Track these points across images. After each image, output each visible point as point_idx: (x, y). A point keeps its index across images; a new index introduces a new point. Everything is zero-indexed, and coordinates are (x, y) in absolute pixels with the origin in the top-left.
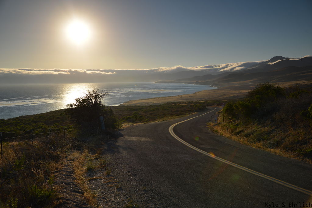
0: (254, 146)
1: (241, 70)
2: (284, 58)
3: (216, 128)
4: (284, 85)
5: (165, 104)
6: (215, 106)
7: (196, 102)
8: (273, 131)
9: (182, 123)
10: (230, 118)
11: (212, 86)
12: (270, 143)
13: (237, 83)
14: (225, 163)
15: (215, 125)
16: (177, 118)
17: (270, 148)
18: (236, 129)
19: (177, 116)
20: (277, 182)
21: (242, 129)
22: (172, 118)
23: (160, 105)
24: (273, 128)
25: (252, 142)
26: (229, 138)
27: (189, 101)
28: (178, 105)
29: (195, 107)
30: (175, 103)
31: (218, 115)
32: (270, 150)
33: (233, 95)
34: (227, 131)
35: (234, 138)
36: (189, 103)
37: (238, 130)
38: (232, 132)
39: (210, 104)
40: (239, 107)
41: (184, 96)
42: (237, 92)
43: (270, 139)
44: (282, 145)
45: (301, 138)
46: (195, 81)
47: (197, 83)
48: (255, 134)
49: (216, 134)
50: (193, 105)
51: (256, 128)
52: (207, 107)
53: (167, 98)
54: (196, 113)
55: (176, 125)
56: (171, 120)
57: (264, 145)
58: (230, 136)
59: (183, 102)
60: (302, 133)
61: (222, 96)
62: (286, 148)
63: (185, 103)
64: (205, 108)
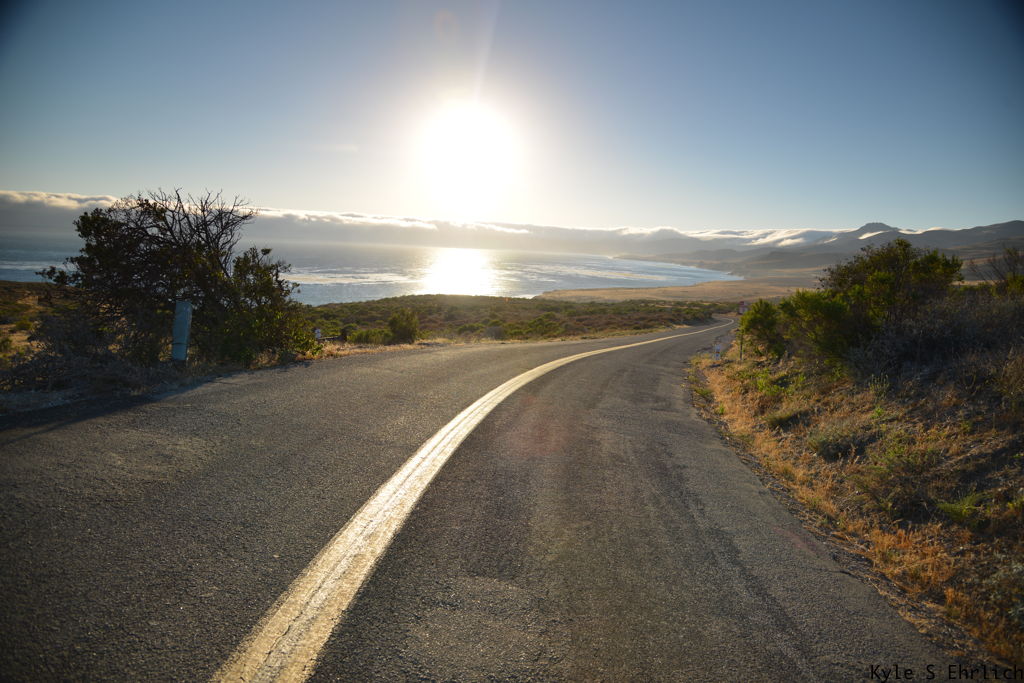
1: (797, 245)
2: (887, 228)
5: (625, 303)
7: (694, 304)
11: (732, 274)
13: (787, 273)
27: (680, 300)
28: (652, 306)
36: (679, 303)
39: (722, 311)
41: (670, 289)
42: (784, 290)
46: (698, 261)
47: (701, 265)
53: (634, 290)
59: (665, 302)
61: (750, 296)
63: (669, 303)
64: (710, 318)
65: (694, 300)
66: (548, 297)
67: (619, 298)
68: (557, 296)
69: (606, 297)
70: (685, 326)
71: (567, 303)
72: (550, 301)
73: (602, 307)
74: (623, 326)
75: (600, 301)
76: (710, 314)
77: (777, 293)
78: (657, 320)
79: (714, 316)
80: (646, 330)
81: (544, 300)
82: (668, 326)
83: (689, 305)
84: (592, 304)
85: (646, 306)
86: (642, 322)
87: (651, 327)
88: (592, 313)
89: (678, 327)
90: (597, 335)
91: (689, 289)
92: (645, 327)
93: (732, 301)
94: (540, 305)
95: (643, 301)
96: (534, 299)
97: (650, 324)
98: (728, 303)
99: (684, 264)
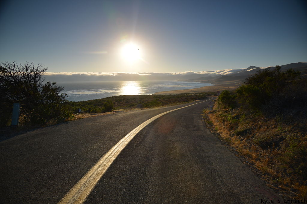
1: (230, 74)
2: (256, 67)
6: (213, 96)
11: (211, 84)
13: (228, 82)
27: (196, 92)
28: (189, 95)
29: (199, 96)
39: (209, 95)
41: (193, 89)
42: (227, 88)
47: (202, 82)
59: (192, 93)
61: (217, 90)
65: (201, 92)
66: (157, 94)
67: (178, 93)
68: (159, 93)
69: (174, 93)
70: (199, 100)
71: (162, 95)
72: (157, 95)
73: (173, 96)
74: (180, 101)
75: (173, 94)
76: (206, 96)
78: (190, 99)
79: (207, 97)
80: (187, 102)
81: (155, 95)
82: (194, 101)
84: (170, 95)
85: (186, 95)
86: (186, 100)
87: (189, 101)
88: (170, 98)
89: (197, 101)
90: (172, 105)
91: (199, 89)
92: (187, 101)
94: (154, 96)
95: (185, 93)
96: (153, 95)
97: (188, 100)
98: (211, 93)
99: (196, 82)
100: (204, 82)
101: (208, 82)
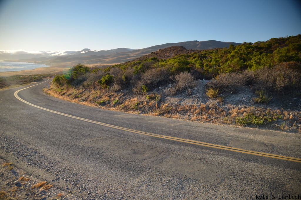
0: (73, 101)
1: (65, 55)
2: (90, 50)
3: (49, 92)
4: (90, 66)
5: (11, 77)
6: (48, 78)
7: (35, 75)
8: (83, 92)
9: (25, 89)
10: (58, 85)
11: (46, 65)
12: (82, 99)
13: (62, 64)
14: (54, 113)
15: (48, 90)
16: (21, 86)
17: (82, 102)
18: (62, 92)
19: (21, 85)
20: (84, 120)
21: (66, 92)
22: (17, 86)
23: (7, 77)
24: (83, 90)
25: (71, 99)
26: (58, 97)
27: (29, 74)
28: (22, 77)
29: (35, 79)
30: (19, 76)
31: (51, 84)
32: (81, 103)
33: (60, 71)
34: (57, 94)
35: (61, 97)
36: (30, 76)
37: (63, 93)
38: (60, 94)
39: (44, 77)
40: (63, 78)
41: (25, 71)
42: (63, 69)
43: (82, 97)
44: (88, 100)
45: (98, 95)
47: (35, 62)
48: (73, 95)
49: (49, 96)
50: (33, 77)
51: (73, 91)
52: (43, 79)
53: (13, 72)
54: (35, 82)
55: (20, 91)
56: (16, 88)
57: (78, 101)
58: (58, 96)
59: (25, 75)
60: (99, 93)
61: (53, 71)
62: (91, 101)
63: (27, 76)
64: (42, 79)
77: (61, 70)
83: (34, 76)
91: (32, 71)
93: (47, 73)
98: (46, 74)
99: (29, 62)
100: (38, 63)
101: (42, 63)
